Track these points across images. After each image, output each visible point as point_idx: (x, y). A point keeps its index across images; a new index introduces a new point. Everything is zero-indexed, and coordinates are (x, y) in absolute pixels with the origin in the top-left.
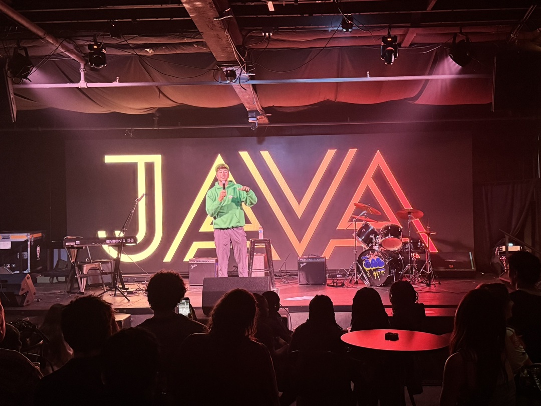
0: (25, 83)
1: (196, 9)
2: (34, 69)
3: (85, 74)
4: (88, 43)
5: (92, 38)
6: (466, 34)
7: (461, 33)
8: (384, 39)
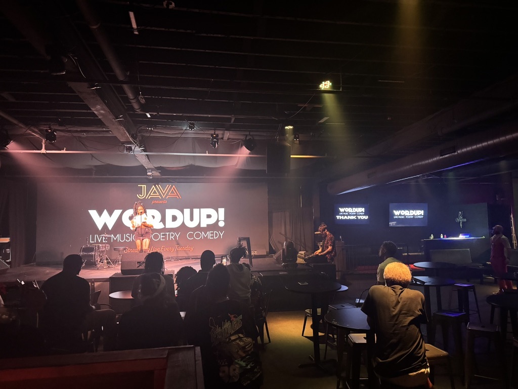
0: (5, 149)
1: (102, 114)
2: (12, 141)
3: (45, 146)
4: (45, 128)
5: (48, 126)
6: (252, 136)
7: (250, 135)
8: (212, 135)
